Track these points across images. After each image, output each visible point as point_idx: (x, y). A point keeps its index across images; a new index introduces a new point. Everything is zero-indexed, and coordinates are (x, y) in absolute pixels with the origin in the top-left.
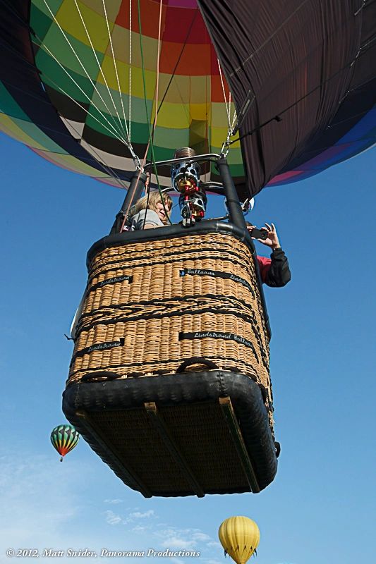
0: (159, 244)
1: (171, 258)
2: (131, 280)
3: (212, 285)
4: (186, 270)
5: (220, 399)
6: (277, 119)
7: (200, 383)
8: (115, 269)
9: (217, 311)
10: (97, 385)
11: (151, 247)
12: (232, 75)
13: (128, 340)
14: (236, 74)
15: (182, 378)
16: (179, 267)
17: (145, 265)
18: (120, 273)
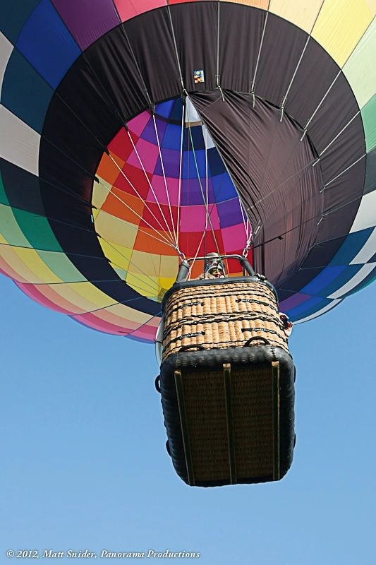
0: (218, 287)
1: (228, 293)
2: (202, 304)
3: (258, 307)
4: (240, 300)
5: (273, 363)
6: (280, 238)
7: (260, 351)
8: (191, 299)
9: (264, 319)
10: (191, 353)
11: (213, 288)
12: (248, 209)
13: (207, 332)
14: (251, 209)
15: (247, 349)
16: (235, 298)
17: (211, 297)
18: (195, 301)
